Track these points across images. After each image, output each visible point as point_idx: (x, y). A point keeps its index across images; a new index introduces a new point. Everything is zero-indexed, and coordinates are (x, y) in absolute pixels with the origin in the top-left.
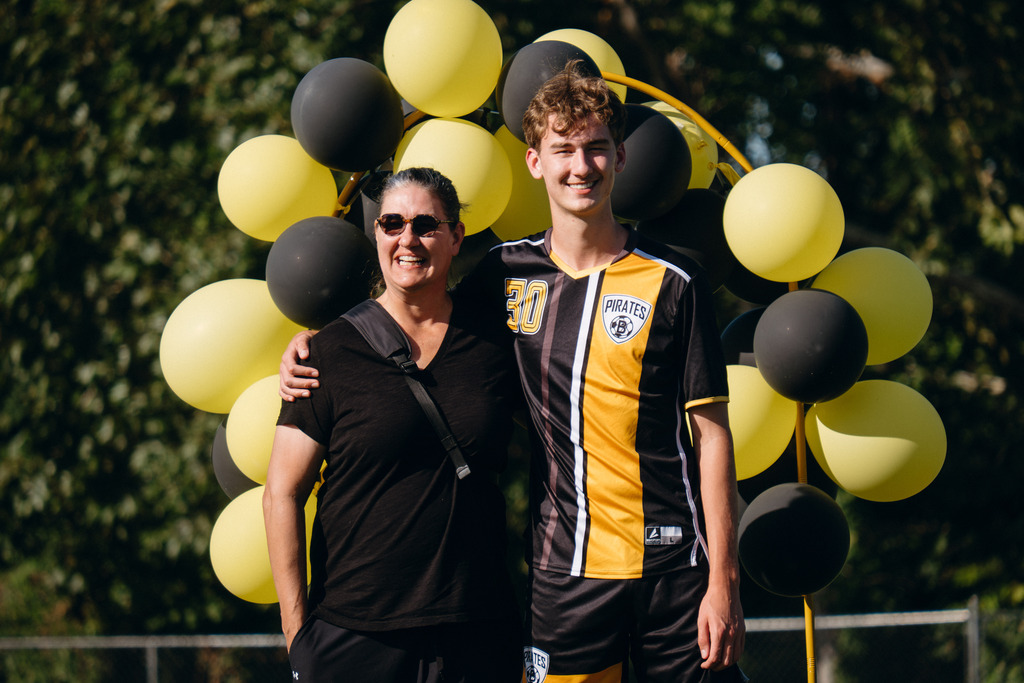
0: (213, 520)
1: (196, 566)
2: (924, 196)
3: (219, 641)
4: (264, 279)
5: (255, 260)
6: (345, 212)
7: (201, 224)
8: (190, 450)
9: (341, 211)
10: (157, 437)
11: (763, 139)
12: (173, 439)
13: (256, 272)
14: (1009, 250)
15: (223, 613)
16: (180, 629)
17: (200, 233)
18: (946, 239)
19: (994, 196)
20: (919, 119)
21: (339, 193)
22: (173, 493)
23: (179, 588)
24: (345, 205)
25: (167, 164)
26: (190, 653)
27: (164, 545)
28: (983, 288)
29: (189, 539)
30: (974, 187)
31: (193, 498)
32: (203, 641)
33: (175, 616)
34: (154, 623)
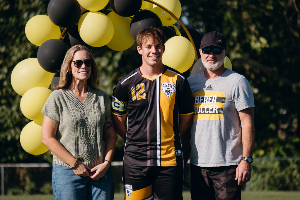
0: (21, 130)
1: (16, 143)
2: (235, 34)
3: (22, 165)
4: (36, 57)
5: (34, 52)
6: (63, 39)
7: (18, 40)
8: (14, 108)
9: (62, 38)
10: (4, 104)
11: (186, 17)
12: (9, 105)
13: (34, 55)
14: (260, 50)
15: (24, 157)
16: (11, 162)
17: (17, 43)
18: (241, 47)
19: (255, 34)
20: (233, 11)
21: (61, 33)
22: (9, 121)
23: (11, 149)
24: (63, 36)
25: (8, 22)
26: (14, 169)
27: (6, 137)
28: (252, 62)
29: (14, 135)
30: (249, 31)
31: (15, 123)
32: (17, 166)
33: (9, 158)
34: (4, 160)
